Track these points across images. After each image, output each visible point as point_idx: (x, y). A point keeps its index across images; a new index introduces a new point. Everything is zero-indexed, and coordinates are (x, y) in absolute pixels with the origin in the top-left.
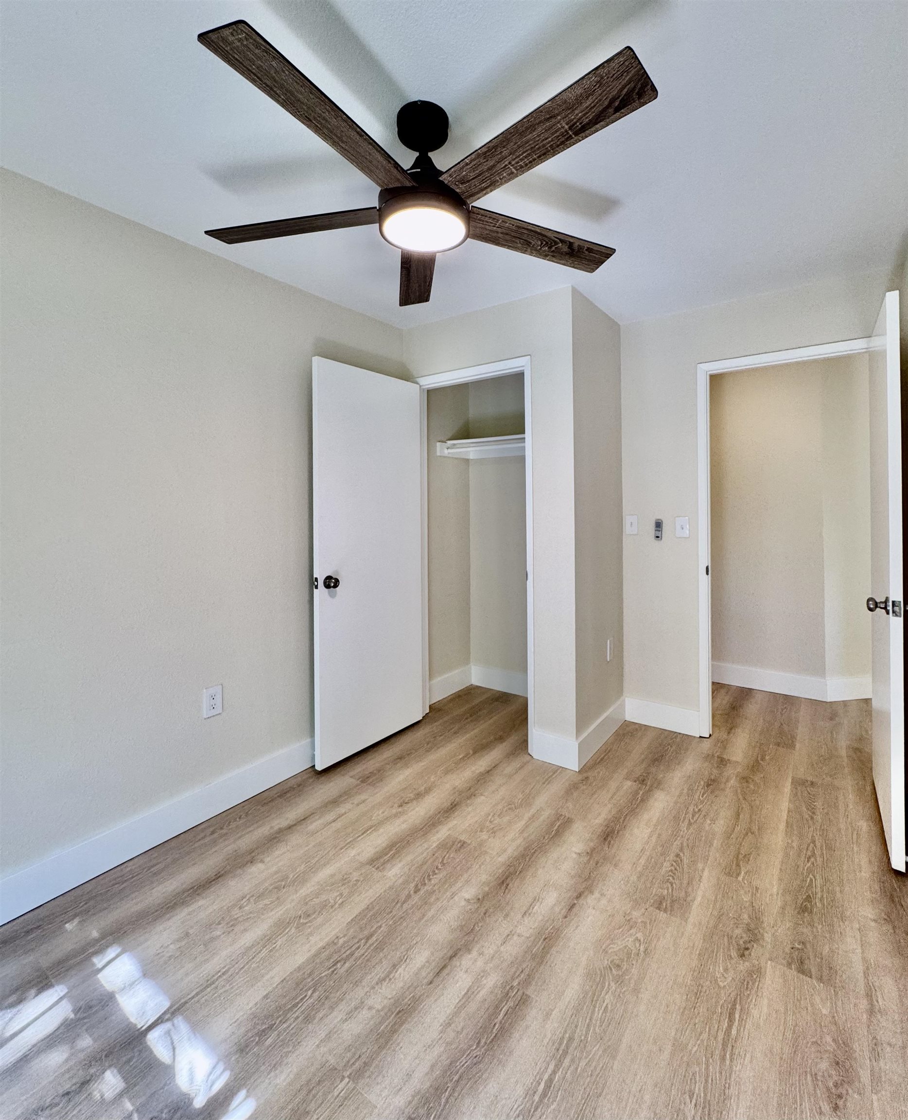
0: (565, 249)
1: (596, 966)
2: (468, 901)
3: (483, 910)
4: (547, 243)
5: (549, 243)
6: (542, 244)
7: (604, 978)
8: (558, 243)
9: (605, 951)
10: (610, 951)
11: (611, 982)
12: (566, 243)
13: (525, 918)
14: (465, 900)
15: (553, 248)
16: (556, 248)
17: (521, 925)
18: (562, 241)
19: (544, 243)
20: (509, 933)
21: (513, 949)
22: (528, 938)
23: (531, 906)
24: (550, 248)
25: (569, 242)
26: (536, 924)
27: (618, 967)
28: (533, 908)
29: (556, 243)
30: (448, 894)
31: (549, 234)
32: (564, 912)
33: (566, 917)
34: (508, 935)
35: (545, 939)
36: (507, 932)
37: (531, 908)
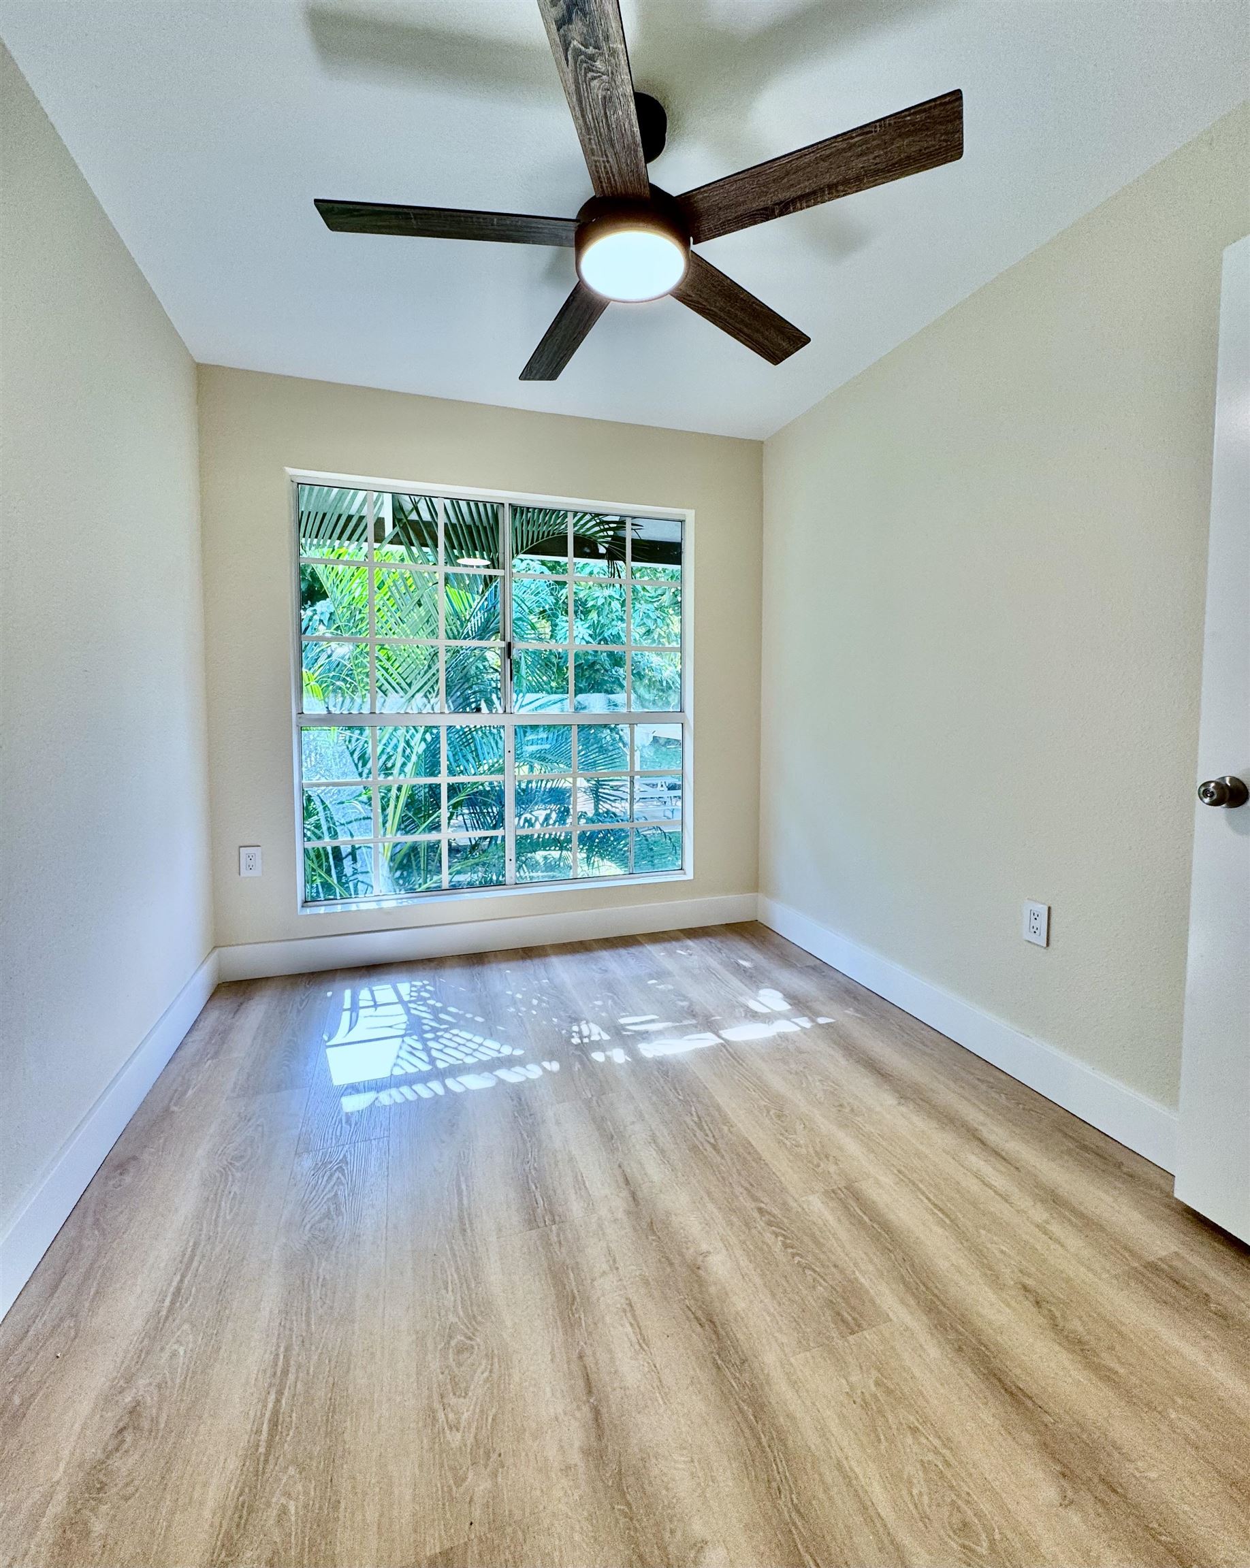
0: (577, 28)
1: (489, 1324)
2: (706, 1254)
3: (676, 1262)
4: (589, 70)
5: (585, 65)
6: (594, 78)
7: (468, 1315)
8: (575, 49)
9: (489, 1356)
10: (484, 1362)
11: (457, 1320)
12: (565, 36)
13: (623, 1301)
14: (709, 1252)
15: (591, 50)
16: (586, 47)
17: (617, 1287)
18: (566, 46)
19: (590, 75)
20: (617, 1265)
21: (594, 1255)
22: (593, 1280)
23: (637, 1325)
24: (592, 58)
25: (558, 30)
26: (603, 1307)
27: (459, 1352)
28: (631, 1325)
29: (578, 53)
30: (733, 1240)
31: (570, 77)
32: (589, 1360)
33: (581, 1357)
34: (614, 1261)
35: (574, 1298)
36: (620, 1264)
37: (633, 1322)
